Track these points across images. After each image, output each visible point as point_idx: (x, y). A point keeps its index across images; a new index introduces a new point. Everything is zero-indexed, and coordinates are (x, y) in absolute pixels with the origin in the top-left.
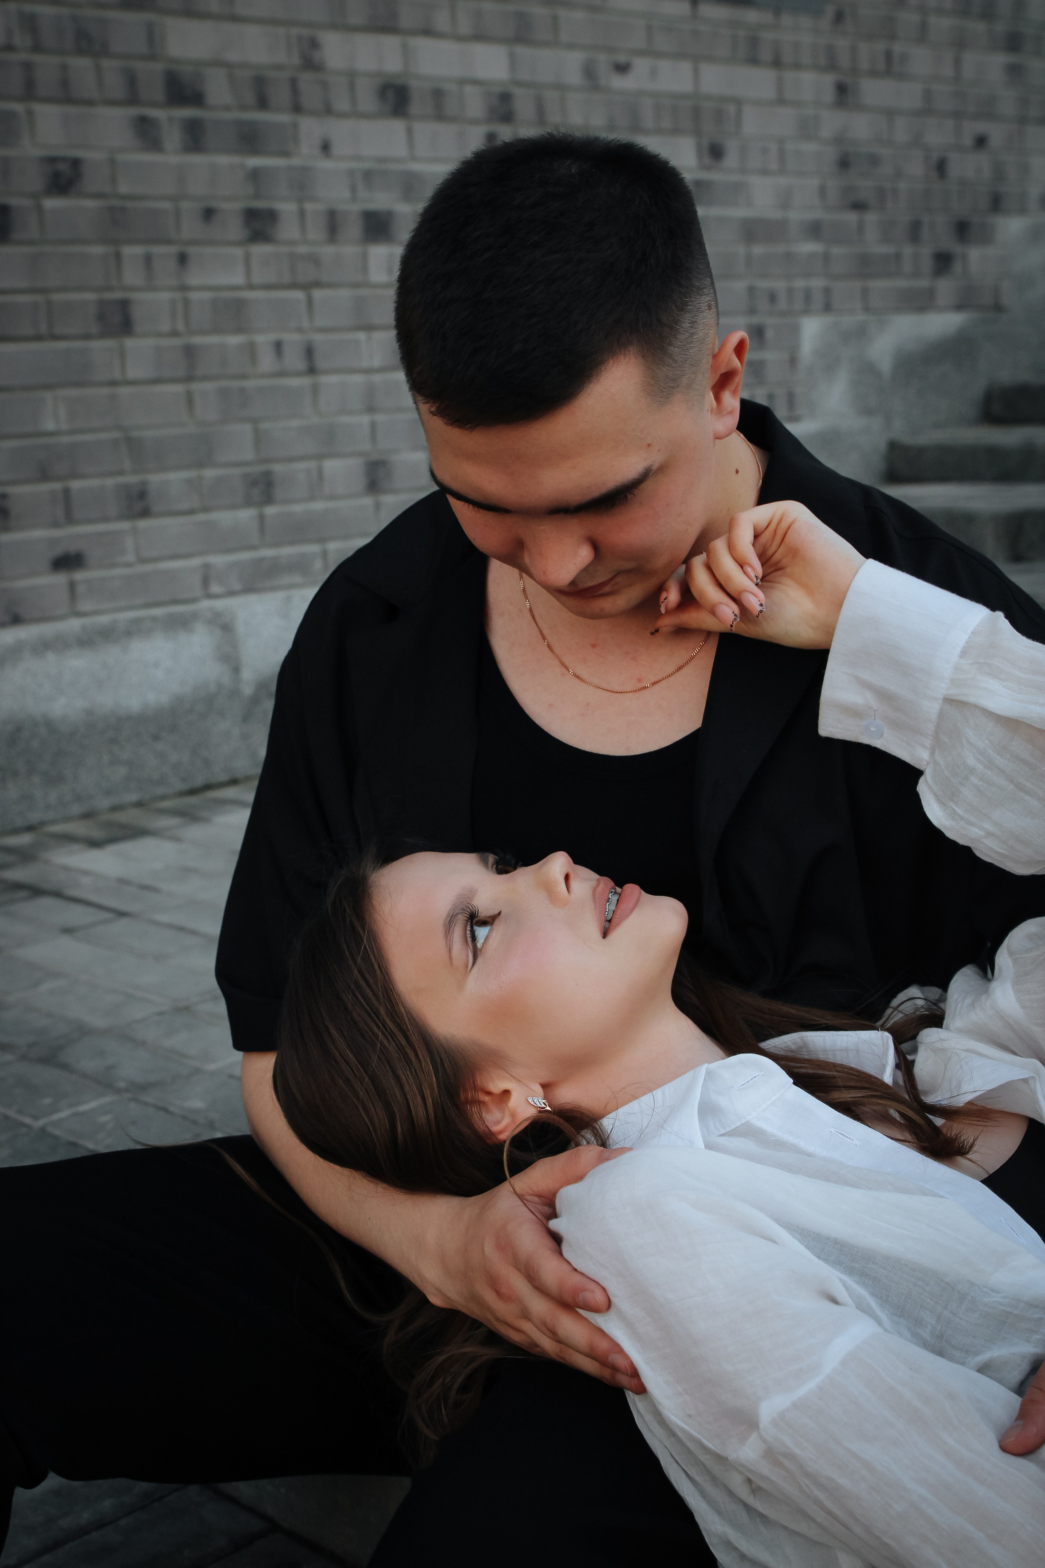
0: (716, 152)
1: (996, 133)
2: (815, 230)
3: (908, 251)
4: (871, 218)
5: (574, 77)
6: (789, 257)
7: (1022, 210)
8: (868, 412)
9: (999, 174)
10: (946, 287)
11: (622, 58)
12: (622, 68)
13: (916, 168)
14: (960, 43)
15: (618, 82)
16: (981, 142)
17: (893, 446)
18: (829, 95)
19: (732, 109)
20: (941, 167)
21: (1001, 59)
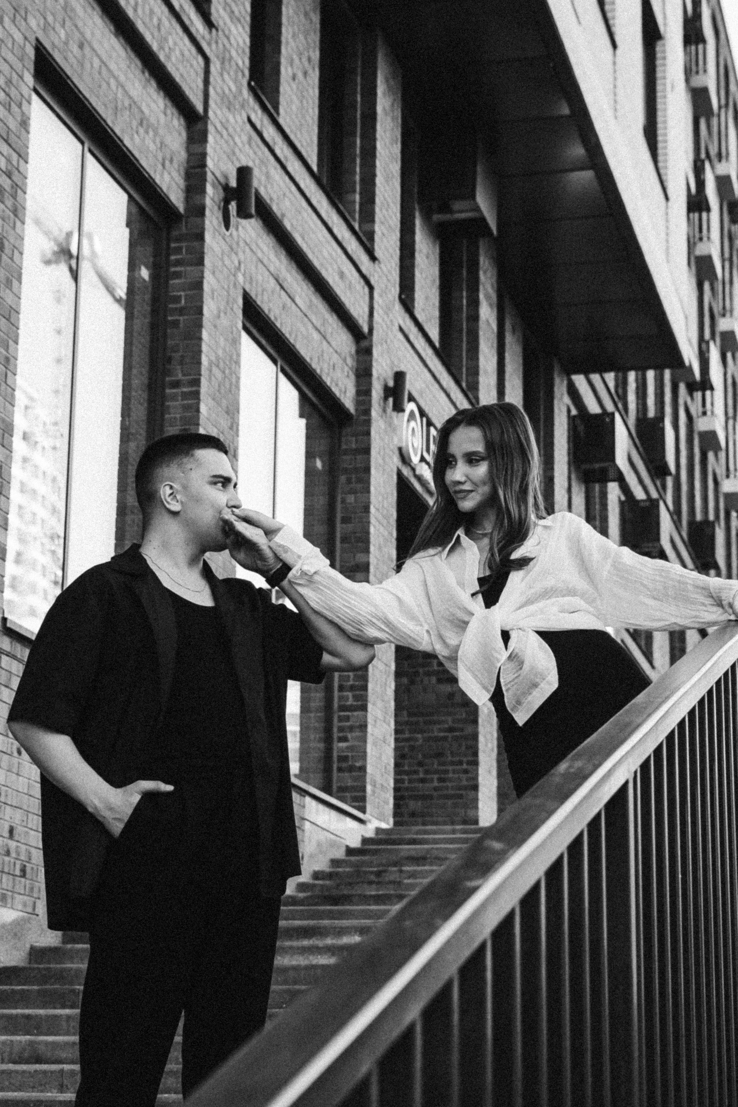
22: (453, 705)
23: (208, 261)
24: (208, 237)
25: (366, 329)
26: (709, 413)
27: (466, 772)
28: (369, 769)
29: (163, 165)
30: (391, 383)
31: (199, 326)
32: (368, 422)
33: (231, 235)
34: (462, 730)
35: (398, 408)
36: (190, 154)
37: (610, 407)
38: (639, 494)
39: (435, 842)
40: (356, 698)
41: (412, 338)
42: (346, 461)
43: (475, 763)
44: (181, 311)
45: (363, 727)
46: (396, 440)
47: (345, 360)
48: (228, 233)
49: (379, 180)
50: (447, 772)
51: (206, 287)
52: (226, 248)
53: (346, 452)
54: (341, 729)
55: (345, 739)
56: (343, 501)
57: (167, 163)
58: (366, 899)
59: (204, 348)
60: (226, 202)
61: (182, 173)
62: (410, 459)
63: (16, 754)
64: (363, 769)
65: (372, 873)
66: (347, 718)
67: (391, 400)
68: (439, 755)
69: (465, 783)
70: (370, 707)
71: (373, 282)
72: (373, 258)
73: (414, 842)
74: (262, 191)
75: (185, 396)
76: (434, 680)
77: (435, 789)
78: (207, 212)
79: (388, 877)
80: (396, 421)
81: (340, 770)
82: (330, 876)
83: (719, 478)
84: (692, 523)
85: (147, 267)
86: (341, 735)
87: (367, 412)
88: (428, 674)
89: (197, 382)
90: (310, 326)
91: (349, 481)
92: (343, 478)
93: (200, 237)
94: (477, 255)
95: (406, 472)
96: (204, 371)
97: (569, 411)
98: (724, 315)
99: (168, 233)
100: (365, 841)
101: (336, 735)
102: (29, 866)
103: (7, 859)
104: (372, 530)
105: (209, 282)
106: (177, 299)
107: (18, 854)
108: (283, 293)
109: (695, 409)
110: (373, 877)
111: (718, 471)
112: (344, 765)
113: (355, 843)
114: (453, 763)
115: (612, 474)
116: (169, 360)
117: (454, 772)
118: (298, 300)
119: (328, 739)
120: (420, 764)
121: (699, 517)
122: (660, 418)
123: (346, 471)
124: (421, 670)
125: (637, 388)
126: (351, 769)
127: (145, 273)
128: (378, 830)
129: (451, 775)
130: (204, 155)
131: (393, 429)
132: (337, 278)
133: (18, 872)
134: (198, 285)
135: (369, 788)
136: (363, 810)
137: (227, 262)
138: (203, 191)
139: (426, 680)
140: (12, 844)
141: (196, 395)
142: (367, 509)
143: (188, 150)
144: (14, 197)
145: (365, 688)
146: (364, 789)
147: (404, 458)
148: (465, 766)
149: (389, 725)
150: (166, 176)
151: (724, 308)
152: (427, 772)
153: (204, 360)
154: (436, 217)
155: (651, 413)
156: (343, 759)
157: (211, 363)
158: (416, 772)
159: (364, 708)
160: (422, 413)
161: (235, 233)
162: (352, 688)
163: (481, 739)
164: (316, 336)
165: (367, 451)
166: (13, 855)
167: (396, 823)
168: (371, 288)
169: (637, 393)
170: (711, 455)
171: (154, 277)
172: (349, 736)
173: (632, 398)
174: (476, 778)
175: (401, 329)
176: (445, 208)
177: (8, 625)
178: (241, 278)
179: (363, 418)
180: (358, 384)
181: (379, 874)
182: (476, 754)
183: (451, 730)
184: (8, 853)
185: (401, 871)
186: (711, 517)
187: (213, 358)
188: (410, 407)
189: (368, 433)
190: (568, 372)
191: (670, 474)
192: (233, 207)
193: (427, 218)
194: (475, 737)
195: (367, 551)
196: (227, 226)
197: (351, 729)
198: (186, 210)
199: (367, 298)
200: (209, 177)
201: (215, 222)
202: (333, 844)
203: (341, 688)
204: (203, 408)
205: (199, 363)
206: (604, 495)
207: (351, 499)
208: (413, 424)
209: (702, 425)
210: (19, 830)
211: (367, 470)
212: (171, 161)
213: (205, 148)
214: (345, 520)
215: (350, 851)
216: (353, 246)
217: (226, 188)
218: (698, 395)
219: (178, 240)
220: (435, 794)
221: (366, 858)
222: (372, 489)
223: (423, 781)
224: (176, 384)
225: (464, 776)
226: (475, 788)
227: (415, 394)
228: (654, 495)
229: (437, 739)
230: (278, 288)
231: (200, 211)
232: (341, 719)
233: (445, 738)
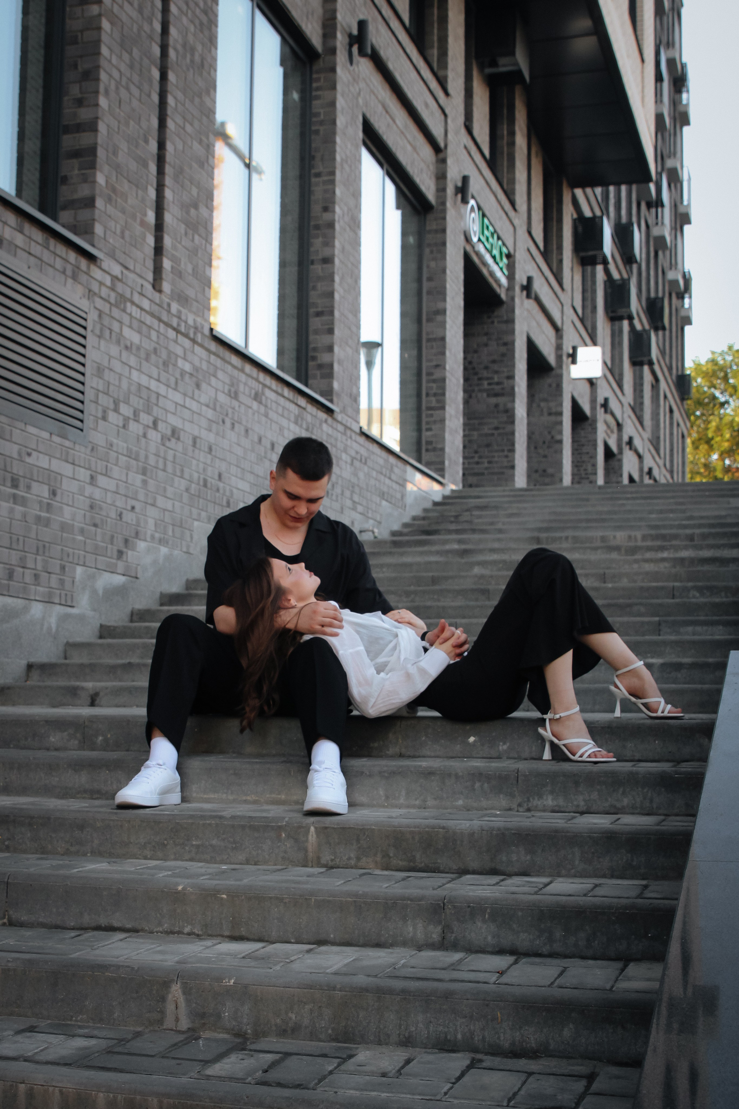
0: (54, 493)
1: (138, 506)
2: (82, 531)
3: (109, 546)
4: (99, 530)
5: (15, 455)
6: (74, 539)
7: (145, 540)
8: (94, 610)
9: (138, 520)
10: (121, 566)
11: (29, 451)
12: (29, 455)
13: (113, 515)
14: (128, 468)
15: (28, 460)
16: (133, 508)
17: (101, 626)
18: (88, 480)
19: (59, 477)
20: (120, 515)
21: (140, 477)
22: (498, 412)
23: (339, 87)
24: (339, 70)
25: (442, 145)
26: (660, 223)
27: (507, 456)
28: (447, 450)
29: (307, 18)
30: (460, 184)
31: (334, 133)
32: (444, 211)
33: (354, 70)
34: (504, 428)
35: (465, 201)
36: (325, 11)
37: (598, 213)
38: (616, 276)
39: (492, 497)
40: (438, 401)
41: (472, 153)
42: (429, 238)
43: (512, 450)
44: (321, 123)
45: (443, 421)
46: (462, 224)
47: (428, 166)
48: (351, 68)
49: (451, 40)
50: (493, 457)
51: (338, 105)
52: (350, 78)
53: (430, 232)
54: (428, 423)
55: (429, 430)
56: (428, 267)
57: (310, 16)
58: (450, 532)
59: (338, 149)
60: (351, 45)
61: (320, 23)
62: (472, 240)
63: (221, 423)
64: (443, 450)
65: (451, 516)
66: (432, 416)
67: (459, 196)
68: (488, 445)
69: (506, 464)
70: (447, 408)
71: (447, 111)
72: (447, 94)
73: (478, 497)
74: (374, 41)
75: (325, 183)
76: (485, 395)
77: (486, 468)
78: (338, 52)
79: (462, 519)
80: (462, 210)
81: (427, 450)
82: (424, 518)
83: (665, 270)
84: (648, 299)
85: (297, 91)
86: (428, 426)
87: (443, 203)
88: (480, 391)
89: (333, 173)
90: (405, 141)
91: (432, 252)
92: (427, 251)
93: (333, 70)
94: (513, 99)
95: (469, 248)
96: (338, 165)
97: (572, 215)
98: (669, 157)
99: (311, 67)
100: (445, 497)
101: (424, 427)
102: (231, 501)
103: (217, 494)
104: (448, 286)
105: (340, 103)
106: (318, 114)
107: (225, 491)
108: (388, 117)
109: (651, 221)
110: (452, 519)
111: (665, 265)
112: (430, 447)
113: (438, 498)
114: (497, 451)
115: (600, 259)
116: (313, 158)
117: (499, 457)
118: (398, 122)
119: (419, 430)
120: (476, 452)
121: (653, 295)
122: (630, 224)
123: (429, 245)
124: (476, 388)
125: (615, 203)
126: (435, 449)
127: (296, 96)
128: (453, 491)
129: (496, 459)
130: (334, 11)
131: (461, 216)
132: (424, 107)
133: (225, 503)
134: (333, 104)
135: (447, 463)
136: (443, 476)
137: (351, 88)
138: (335, 37)
139: (479, 395)
140: (221, 485)
141: (333, 182)
142: (444, 271)
143: (323, 7)
144: (210, 29)
145: (444, 394)
146: (443, 463)
147: (468, 239)
148: (506, 453)
149: (459, 420)
150: (310, 26)
151: (670, 151)
152: (480, 457)
153: (338, 158)
154: (488, 71)
155: (624, 220)
156: (429, 443)
157: (342, 159)
158: (473, 457)
159: (443, 408)
160: (479, 208)
161: (356, 69)
162: (435, 395)
163: (517, 434)
164: (409, 148)
165: (444, 231)
166: (221, 491)
167: (464, 486)
168: (445, 115)
169: (615, 207)
170: (660, 253)
171: (303, 99)
172: (433, 427)
173: (612, 209)
174: (513, 460)
175: (465, 147)
176: (494, 64)
177: (214, 333)
178: (360, 101)
179: (441, 207)
180: (437, 184)
181: (456, 517)
182: (513, 444)
183: (497, 428)
184: (218, 490)
185: (471, 515)
186: (660, 295)
187: (344, 157)
188: (472, 202)
189: (444, 218)
190: (573, 186)
191: (636, 262)
192: (355, 49)
193: (481, 69)
194: (513, 433)
195: (444, 300)
196: (351, 61)
197: (435, 422)
198: (323, 51)
199: (443, 124)
200: (339, 27)
201: (343, 59)
202: (425, 499)
203: (427, 395)
204: (338, 192)
205: (334, 159)
206: (594, 275)
207: (433, 264)
208: (473, 215)
209: (656, 232)
210: (225, 475)
211: (444, 244)
212: (313, 14)
213: (335, 6)
214: (430, 279)
215: (436, 504)
216: (434, 84)
217: (350, 36)
218: (653, 210)
219: (318, 72)
220: (486, 472)
221: (448, 507)
222: (448, 258)
223: (478, 463)
224: (318, 175)
225: (505, 460)
226: (513, 467)
227: (475, 195)
228: (625, 276)
229: (487, 435)
230: (384, 112)
231: (333, 51)
232: (427, 416)
233: (493, 434)
